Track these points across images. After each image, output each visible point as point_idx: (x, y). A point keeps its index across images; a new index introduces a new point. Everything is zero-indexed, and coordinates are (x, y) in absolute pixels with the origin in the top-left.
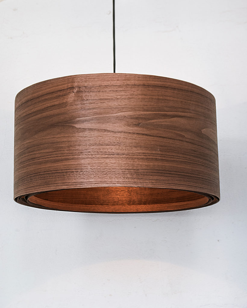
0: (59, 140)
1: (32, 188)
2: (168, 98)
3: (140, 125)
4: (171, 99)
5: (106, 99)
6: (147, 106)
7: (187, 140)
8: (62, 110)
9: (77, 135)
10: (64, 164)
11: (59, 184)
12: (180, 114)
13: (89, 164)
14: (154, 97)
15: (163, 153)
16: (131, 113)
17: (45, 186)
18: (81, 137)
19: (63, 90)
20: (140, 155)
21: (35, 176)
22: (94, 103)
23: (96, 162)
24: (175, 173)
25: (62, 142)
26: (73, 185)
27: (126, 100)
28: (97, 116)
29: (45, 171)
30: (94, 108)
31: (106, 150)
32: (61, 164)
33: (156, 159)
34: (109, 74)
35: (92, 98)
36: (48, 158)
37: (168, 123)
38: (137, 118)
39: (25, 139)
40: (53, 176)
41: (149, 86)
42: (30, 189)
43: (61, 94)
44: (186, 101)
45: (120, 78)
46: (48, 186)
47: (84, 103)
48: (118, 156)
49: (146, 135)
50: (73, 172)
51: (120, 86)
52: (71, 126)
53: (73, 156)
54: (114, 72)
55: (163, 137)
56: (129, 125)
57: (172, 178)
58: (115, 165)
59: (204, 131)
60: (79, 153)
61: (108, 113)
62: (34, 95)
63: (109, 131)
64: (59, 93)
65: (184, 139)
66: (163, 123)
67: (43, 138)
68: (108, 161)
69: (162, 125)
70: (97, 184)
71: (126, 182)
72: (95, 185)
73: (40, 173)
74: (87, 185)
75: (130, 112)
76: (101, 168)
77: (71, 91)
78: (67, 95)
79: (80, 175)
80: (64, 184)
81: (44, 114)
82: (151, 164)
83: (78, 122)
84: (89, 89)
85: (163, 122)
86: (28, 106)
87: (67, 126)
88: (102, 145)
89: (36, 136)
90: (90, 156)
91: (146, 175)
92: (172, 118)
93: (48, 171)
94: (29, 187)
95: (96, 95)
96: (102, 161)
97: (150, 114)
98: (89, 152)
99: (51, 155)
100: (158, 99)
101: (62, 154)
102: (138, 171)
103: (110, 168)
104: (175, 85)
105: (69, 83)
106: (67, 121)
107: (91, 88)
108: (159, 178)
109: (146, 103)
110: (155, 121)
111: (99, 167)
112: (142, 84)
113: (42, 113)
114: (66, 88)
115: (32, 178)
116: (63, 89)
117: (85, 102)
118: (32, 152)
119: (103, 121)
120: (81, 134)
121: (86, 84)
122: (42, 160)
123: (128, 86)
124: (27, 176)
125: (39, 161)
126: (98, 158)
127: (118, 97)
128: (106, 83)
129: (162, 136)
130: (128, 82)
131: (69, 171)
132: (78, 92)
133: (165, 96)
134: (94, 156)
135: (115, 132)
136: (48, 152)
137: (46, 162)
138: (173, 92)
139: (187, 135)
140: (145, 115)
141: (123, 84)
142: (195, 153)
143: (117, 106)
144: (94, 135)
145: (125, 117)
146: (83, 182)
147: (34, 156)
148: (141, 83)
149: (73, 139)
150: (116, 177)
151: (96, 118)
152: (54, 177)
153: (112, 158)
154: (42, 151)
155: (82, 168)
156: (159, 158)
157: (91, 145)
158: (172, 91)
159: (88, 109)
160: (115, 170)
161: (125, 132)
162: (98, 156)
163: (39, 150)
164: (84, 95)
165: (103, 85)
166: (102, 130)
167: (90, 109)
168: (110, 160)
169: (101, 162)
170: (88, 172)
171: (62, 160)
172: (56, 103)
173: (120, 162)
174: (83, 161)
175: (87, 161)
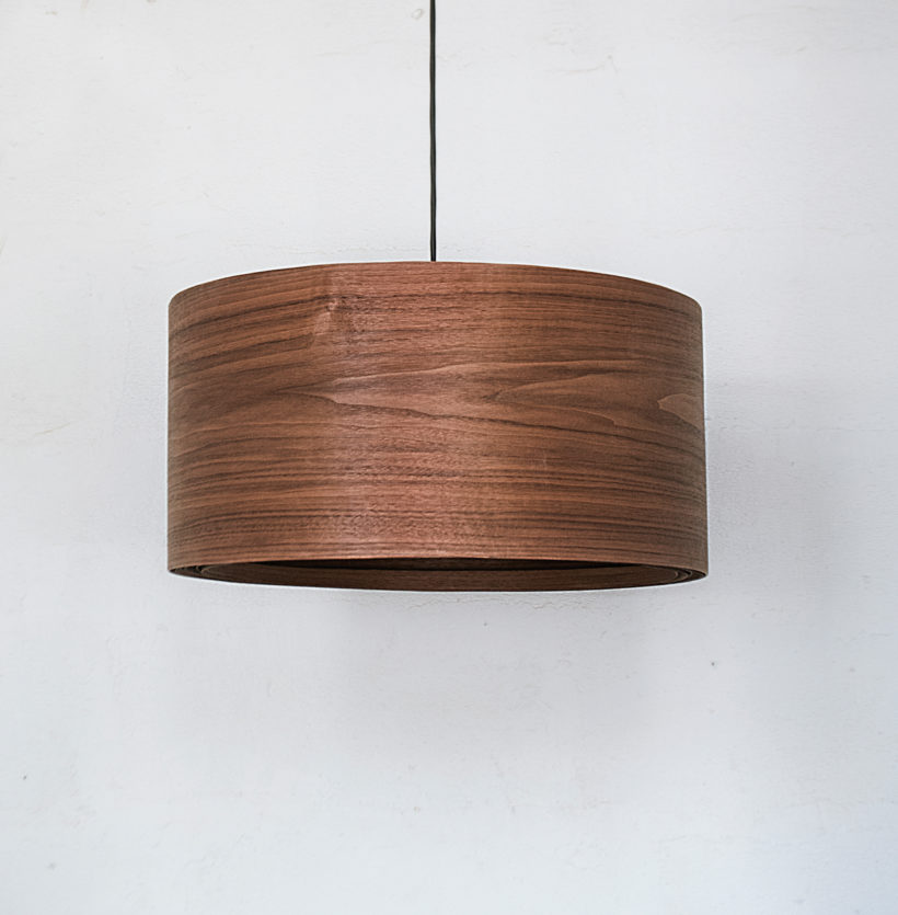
0: (289, 432)
1: (220, 551)
2: (572, 324)
3: (499, 397)
4: (580, 325)
5: (412, 331)
6: (515, 346)
7: (618, 432)
8: (299, 355)
9: (336, 421)
10: (302, 494)
11: (291, 547)
12: (602, 364)
13: (367, 497)
14: (534, 324)
15: (556, 470)
16: (474, 367)
17: (255, 549)
18: (347, 427)
19: (302, 302)
20: (497, 477)
21: (228, 520)
22: (381, 340)
23: (385, 493)
24: (586, 520)
25: (298, 438)
26: (327, 550)
27: (463, 334)
28: (388, 374)
29: (255, 509)
30: (381, 354)
31: (411, 464)
32: (296, 495)
33: (539, 485)
34: (420, 263)
35: (376, 327)
36: (262, 476)
37: (569, 391)
38: (490, 380)
39: (199, 421)
40: (274, 525)
41: (520, 294)
42: (215, 552)
43: (296, 311)
44: (618, 329)
45: (446, 276)
46: (262, 548)
47: (355, 338)
48: (441, 479)
49: (514, 423)
50: (327, 516)
51: (446, 297)
52: (321, 398)
53: (325, 475)
54: (433, 257)
55: (555, 428)
56: (469, 399)
57: (579, 533)
58: (432, 502)
59: (664, 403)
60: (341, 468)
61: (417, 367)
62: (223, 307)
63: (418, 414)
64: (291, 311)
65: (611, 431)
66: (556, 392)
67: (251, 423)
68: (415, 490)
69: (554, 396)
70: (389, 549)
71: (462, 544)
72: (384, 551)
73: (241, 513)
74: (362, 552)
75: (474, 365)
76: (398, 509)
77: (323, 306)
78: (310, 315)
79: (343, 527)
80: (303, 547)
81: (253, 362)
82: (525, 498)
83: (339, 388)
84: (369, 304)
85: (558, 388)
86: (209, 335)
87: (311, 396)
88: (401, 450)
89: (231, 417)
90: (370, 478)
91: (512, 527)
92: (580, 375)
93: (261, 512)
94: (213, 549)
95: (387, 320)
96: (401, 490)
97: (523, 370)
98: (368, 467)
99: (270, 470)
100: (546, 328)
101: (299, 468)
102: (493, 518)
103: (420, 509)
104: (589, 288)
105: (316, 285)
106: (313, 384)
107: (372, 299)
108: (544, 533)
109: (513, 341)
110: (537, 385)
111: (392, 508)
112: (503, 290)
113: (246, 358)
114: (309, 297)
115: (220, 525)
116: (301, 298)
117: (359, 337)
118: (219, 457)
119: (401, 387)
120: (347, 420)
121: (360, 290)
122: (247, 481)
123: (468, 296)
124: (207, 518)
125: (237, 482)
126: (391, 483)
127: (441, 326)
128: (411, 289)
129: (553, 424)
130: (469, 286)
131: (316, 513)
132: (340, 308)
133: (563, 319)
134: (379, 478)
135: (435, 418)
136: (263, 463)
137: (259, 487)
138: (584, 308)
139: (621, 420)
140: (511, 370)
141: (455, 290)
142: (640, 463)
143: (438, 348)
144: (379, 423)
145: (460, 376)
146: (352, 544)
147: (224, 469)
148: (502, 286)
149: (328, 432)
150: (435, 532)
151: (386, 378)
152: (278, 528)
153: (426, 483)
154: (247, 458)
155: (351, 507)
156: (547, 482)
157: (371, 449)
158: (582, 305)
159: (365, 356)
160: (432, 515)
161: (458, 417)
162: (391, 478)
163: (237, 454)
164: (355, 317)
165: (404, 292)
166: (401, 410)
167: (371, 355)
168: (421, 490)
169: (397, 493)
170: (364, 519)
171: (299, 485)
172: (285, 335)
173: (447, 494)
174: (351, 491)
175: (362, 490)
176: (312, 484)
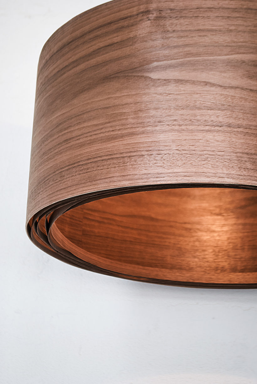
0: (117, 102)
5: (209, 30)
8: (127, 50)
9: (152, 90)
10: (125, 143)
13: (173, 141)
18: (161, 94)
19: (130, 16)
21: (69, 169)
22: (187, 36)
23: (187, 137)
25: (123, 105)
28: (191, 59)
30: (186, 45)
31: (207, 118)
32: (120, 143)
35: (183, 28)
36: (96, 134)
39: (53, 112)
40: (103, 166)
43: (125, 23)
46: (94, 183)
47: (167, 36)
48: (229, 129)
50: (143, 155)
51: (234, 10)
52: (142, 76)
53: (143, 127)
56: (250, 77)
58: (223, 145)
60: (155, 122)
61: (212, 54)
63: (213, 85)
64: (122, 24)
67: (89, 101)
68: (210, 136)
70: (188, 176)
73: (78, 162)
76: (197, 149)
77: (145, 17)
78: (136, 24)
79: (155, 162)
81: (93, 61)
83: (157, 68)
84: (178, 13)
86: (63, 56)
87: (134, 76)
88: (199, 109)
90: (176, 128)
93: (94, 158)
95: (191, 24)
96: (199, 136)
98: (175, 120)
99: (101, 129)
101: (123, 125)
103: (213, 149)
105: (140, 5)
106: (135, 68)
107: (181, 11)
111: (192, 148)
113: (88, 60)
114: (135, 13)
115: (63, 174)
117: (170, 35)
118: (66, 130)
119: (201, 67)
120: (160, 89)
121: (172, 5)
122: (85, 139)
123: (249, 10)
124: (54, 173)
125: (78, 142)
126: (192, 131)
127: (230, 28)
128: (209, 4)
130: (251, 5)
131: (134, 154)
132: (157, 18)
134: (183, 127)
135: (225, 88)
137: (92, 142)
141: (240, 6)
143: (228, 43)
144: (184, 90)
145: (244, 62)
146: (161, 173)
147: (69, 136)
149: (145, 98)
150: (224, 166)
151: (189, 61)
152: (106, 167)
153: (218, 131)
154: (85, 125)
155: (161, 148)
157: (178, 108)
159: (175, 47)
161: (242, 89)
162: (191, 127)
163: (78, 124)
164: (168, 23)
165: (204, 6)
166: (200, 82)
167: (179, 46)
168: (214, 136)
169: (196, 137)
170: (171, 156)
171: (122, 136)
172: (117, 39)
173: (233, 139)
174: (162, 137)
175: (171, 136)
176: (132, 134)
